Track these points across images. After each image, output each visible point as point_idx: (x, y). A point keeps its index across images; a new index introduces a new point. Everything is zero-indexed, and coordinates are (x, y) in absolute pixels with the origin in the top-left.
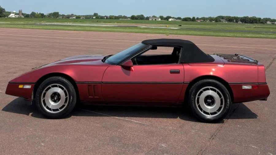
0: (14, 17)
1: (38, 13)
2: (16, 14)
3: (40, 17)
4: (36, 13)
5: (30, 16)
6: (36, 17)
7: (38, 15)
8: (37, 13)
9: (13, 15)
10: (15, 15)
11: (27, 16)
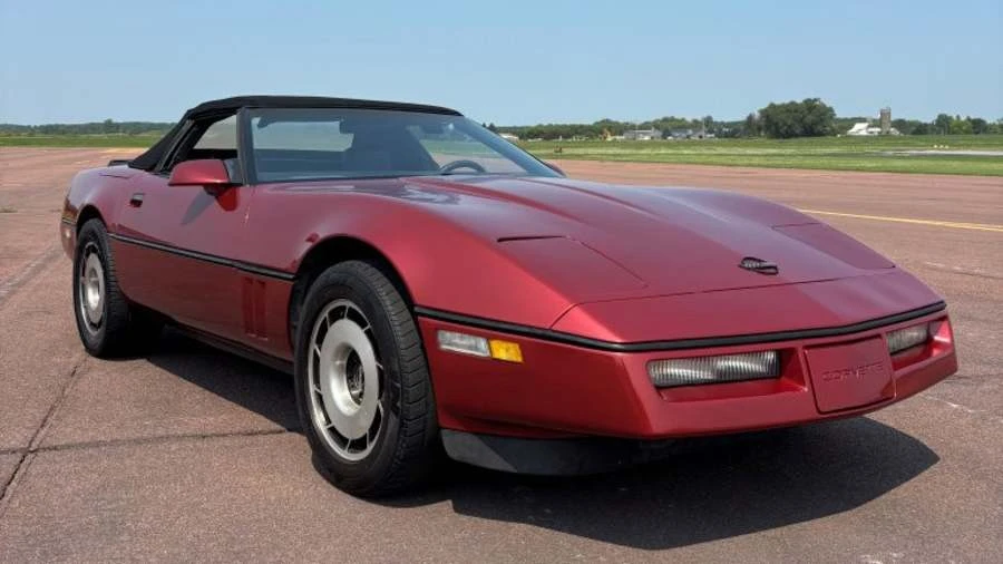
0: (864, 133)
1: (963, 118)
2: (875, 123)
3: (967, 132)
4: (955, 117)
5: (930, 131)
6: (954, 133)
7: (960, 125)
8: (958, 117)
9: (860, 129)
10: (869, 126)
11: (919, 130)
